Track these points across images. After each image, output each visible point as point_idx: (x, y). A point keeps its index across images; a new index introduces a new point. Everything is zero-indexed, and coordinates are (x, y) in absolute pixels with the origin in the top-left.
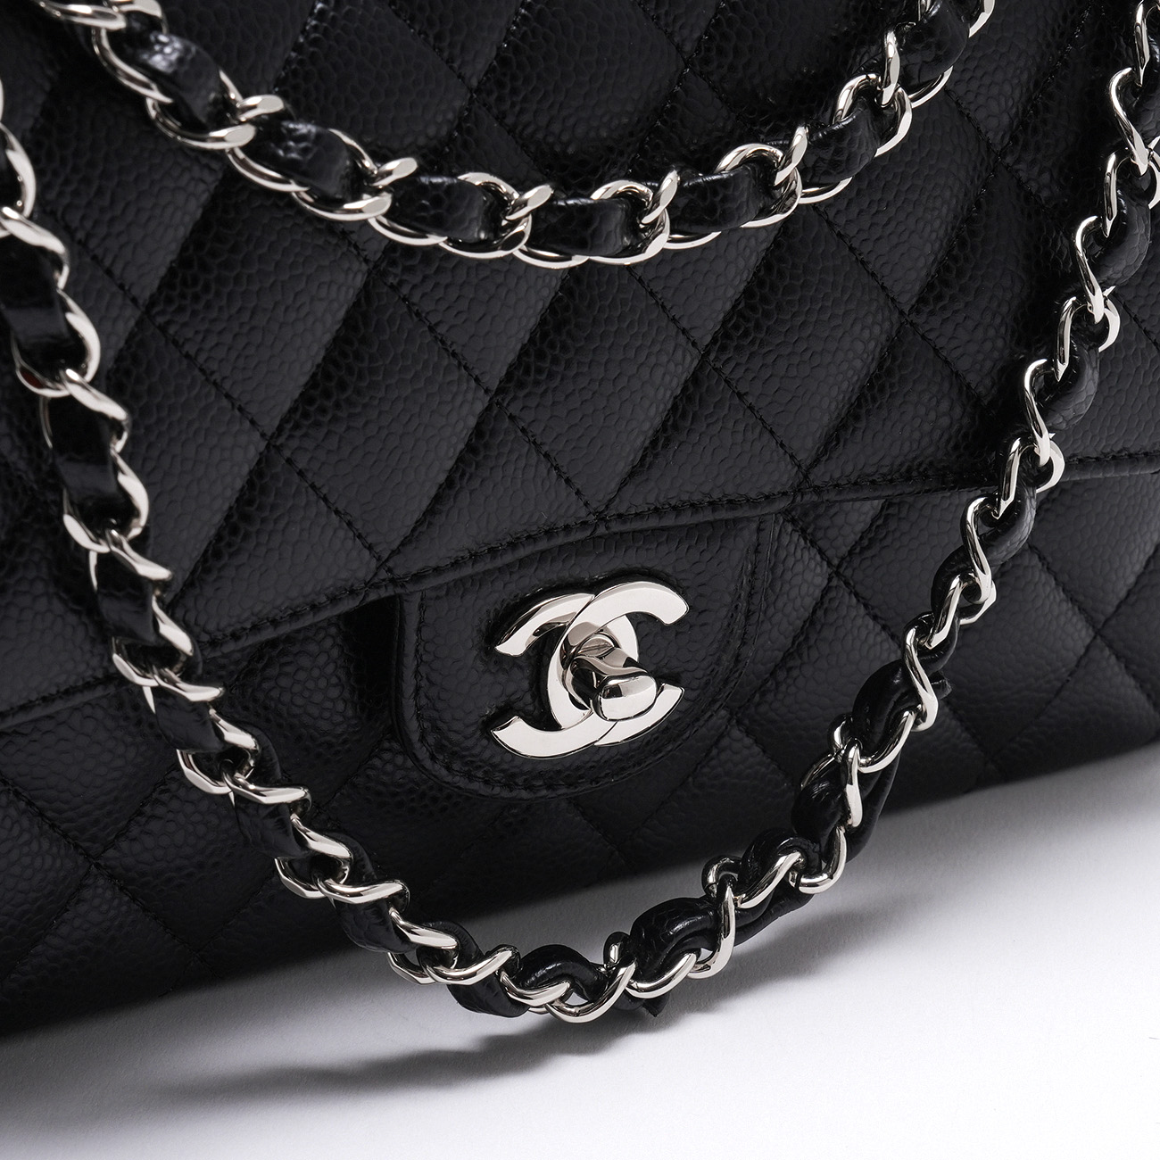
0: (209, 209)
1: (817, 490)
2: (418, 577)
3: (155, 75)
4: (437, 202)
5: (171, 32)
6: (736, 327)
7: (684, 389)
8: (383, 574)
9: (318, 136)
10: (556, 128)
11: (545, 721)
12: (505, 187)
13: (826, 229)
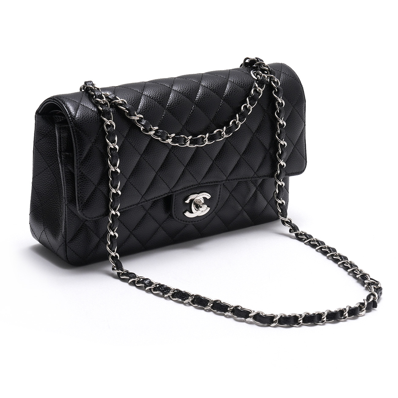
0: (149, 142)
1: (229, 180)
2: (175, 192)
3: (142, 125)
4: (178, 139)
5: (144, 119)
6: (218, 157)
7: (211, 166)
8: (171, 191)
9: (163, 132)
10: (194, 131)
11: (191, 212)
12: (186, 137)
13: (230, 144)
